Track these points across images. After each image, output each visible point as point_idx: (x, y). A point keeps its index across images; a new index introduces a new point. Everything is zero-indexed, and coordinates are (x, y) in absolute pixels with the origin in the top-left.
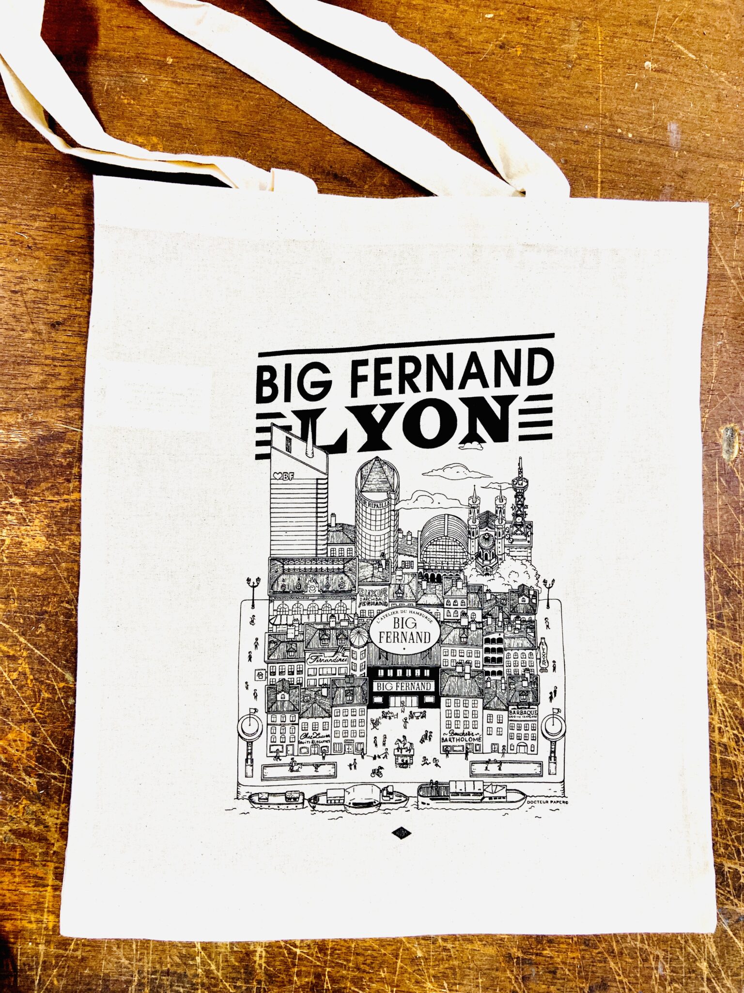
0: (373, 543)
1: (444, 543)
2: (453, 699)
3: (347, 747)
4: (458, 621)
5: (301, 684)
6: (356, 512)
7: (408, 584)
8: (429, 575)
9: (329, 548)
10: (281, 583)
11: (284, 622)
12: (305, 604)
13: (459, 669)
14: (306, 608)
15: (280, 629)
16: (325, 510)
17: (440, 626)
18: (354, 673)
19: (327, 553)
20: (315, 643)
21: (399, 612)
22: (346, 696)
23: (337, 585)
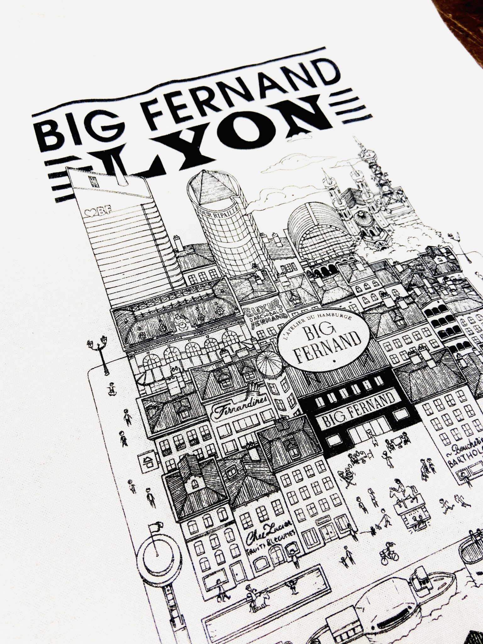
0: (237, 257)
1: (319, 233)
2: (430, 401)
3: (324, 531)
4: (382, 305)
5: (215, 454)
6: (203, 227)
7: (300, 287)
8: (320, 270)
9: (186, 276)
10: (136, 333)
11: (158, 377)
12: (181, 345)
13: (416, 360)
14: (182, 350)
15: (157, 388)
16: (164, 234)
17: (364, 319)
18: (284, 413)
19: (185, 282)
20: (214, 389)
21: (306, 319)
22: (288, 450)
23: (213, 313)
